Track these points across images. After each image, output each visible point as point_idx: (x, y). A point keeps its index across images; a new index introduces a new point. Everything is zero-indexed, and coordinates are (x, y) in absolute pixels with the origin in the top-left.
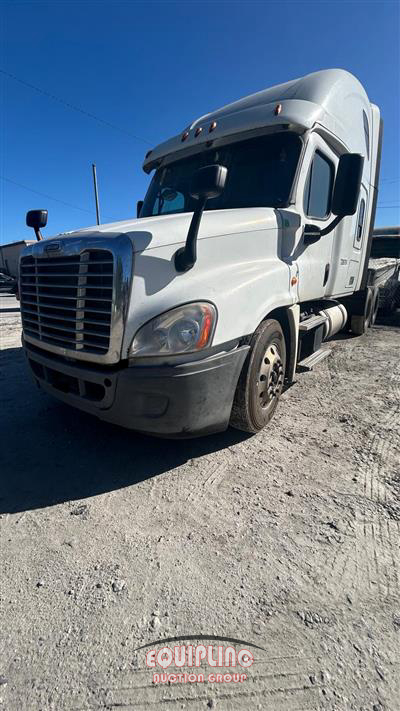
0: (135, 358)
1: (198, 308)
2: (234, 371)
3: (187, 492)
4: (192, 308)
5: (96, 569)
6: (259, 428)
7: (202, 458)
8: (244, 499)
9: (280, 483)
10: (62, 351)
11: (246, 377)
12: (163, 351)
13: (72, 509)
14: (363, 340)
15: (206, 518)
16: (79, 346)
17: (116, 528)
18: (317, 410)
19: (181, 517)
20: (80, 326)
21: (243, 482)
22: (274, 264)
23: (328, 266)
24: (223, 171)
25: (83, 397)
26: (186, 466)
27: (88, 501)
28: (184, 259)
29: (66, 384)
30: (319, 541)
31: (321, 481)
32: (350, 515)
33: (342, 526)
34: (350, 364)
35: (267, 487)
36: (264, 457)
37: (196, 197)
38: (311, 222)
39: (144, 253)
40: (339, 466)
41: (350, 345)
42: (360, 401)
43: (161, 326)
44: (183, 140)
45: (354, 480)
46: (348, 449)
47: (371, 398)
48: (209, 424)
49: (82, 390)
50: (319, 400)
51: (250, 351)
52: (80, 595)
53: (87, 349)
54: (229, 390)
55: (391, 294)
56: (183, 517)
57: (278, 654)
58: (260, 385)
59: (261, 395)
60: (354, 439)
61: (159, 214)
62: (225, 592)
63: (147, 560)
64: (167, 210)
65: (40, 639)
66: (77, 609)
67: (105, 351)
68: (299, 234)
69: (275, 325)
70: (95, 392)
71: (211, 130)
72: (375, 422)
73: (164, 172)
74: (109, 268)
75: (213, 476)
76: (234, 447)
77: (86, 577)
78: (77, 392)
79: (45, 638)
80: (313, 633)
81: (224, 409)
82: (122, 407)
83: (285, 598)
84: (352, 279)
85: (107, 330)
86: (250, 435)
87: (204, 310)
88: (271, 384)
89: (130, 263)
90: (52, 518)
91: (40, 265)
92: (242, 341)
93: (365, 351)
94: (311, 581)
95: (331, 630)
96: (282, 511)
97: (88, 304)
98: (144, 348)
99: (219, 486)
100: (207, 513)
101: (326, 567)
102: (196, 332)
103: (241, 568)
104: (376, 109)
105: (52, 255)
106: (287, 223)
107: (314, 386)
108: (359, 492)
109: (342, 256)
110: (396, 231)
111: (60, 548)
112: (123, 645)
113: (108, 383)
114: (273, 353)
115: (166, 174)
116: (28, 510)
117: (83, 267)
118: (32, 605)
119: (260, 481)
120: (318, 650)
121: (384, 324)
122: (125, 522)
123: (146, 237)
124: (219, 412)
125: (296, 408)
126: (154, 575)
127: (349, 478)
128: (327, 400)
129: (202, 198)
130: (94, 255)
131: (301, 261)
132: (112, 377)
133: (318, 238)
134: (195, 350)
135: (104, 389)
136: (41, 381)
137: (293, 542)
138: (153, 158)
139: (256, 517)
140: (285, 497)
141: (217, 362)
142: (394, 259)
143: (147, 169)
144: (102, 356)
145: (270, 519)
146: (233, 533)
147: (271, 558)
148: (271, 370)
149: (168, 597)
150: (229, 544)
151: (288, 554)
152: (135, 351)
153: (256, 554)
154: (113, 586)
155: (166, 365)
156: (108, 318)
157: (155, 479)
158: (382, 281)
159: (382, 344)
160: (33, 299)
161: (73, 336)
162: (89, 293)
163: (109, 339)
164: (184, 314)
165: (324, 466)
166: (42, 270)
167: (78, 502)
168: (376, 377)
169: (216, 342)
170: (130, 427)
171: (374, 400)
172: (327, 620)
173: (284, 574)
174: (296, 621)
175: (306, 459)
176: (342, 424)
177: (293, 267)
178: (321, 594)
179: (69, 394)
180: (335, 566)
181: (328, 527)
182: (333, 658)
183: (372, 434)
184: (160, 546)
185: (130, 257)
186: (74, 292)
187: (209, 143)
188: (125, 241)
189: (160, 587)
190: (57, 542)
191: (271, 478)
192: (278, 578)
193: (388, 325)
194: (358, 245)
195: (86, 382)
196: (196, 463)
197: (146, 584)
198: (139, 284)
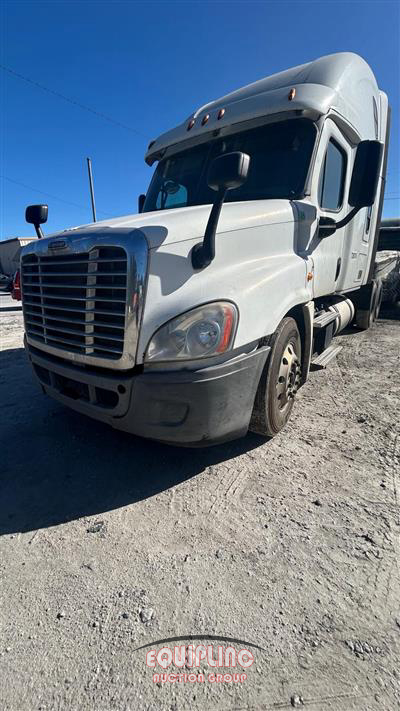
0: (153, 363)
1: (218, 307)
2: (255, 373)
3: (209, 504)
4: (213, 308)
5: (120, 596)
6: (276, 431)
7: (220, 465)
8: (269, 511)
9: (305, 491)
10: (70, 356)
11: (266, 379)
12: (181, 355)
13: (88, 526)
14: (370, 335)
15: (232, 533)
16: (89, 350)
17: (137, 546)
18: (332, 410)
19: (205, 533)
20: (90, 329)
21: (267, 491)
22: (291, 259)
23: (339, 260)
24: (246, 158)
25: (95, 404)
26: (204, 474)
27: (104, 516)
28: (202, 255)
29: (74, 390)
30: (356, 556)
31: (348, 488)
32: (385, 526)
33: (378, 539)
34: (360, 360)
35: (292, 495)
36: (284, 463)
37: (215, 188)
38: (325, 215)
39: (160, 250)
40: (364, 471)
41: (356, 339)
42: (375, 398)
43: (179, 328)
44: (189, 129)
45: (383, 486)
46: (370, 452)
47: (386, 396)
48: (228, 431)
49: (93, 396)
50: (334, 399)
51: (271, 353)
52: (105, 627)
53: (97, 353)
54: (250, 395)
55: (393, 287)
56: (209, 532)
57: (330, 692)
58: (279, 387)
59: (279, 398)
60: (374, 441)
61: (163, 208)
62: (264, 620)
63: (175, 583)
64: (173, 203)
65: (66, 682)
66: (105, 645)
67: (119, 356)
68: (314, 227)
69: (292, 324)
70: (108, 399)
71: (219, 118)
72: (394, 422)
73: (168, 163)
74: (123, 267)
75: (235, 485)
76: (252, 453)
77: (110, 605)
78: (87, 399)
79: (71, 680)
80: (365, 665)
81: (244, 414)
82: (138, 415)
83: (329, 624)
84: (361, 272)
85: (121, 334)
86: (268, 438)
87: (225, 311)
88: (290, 386)
89: (144, 261)
90: (67, 537)
91: (43, 264)
92: (262, 342)
93: (373, 346)
94: (356, 605)
95: (385, 661)
96: (312, 523)
97: (98, 305)
98: (161, 352)
99: (242, 497)
100: (232, 526)
101: (368, 587)
102: (215, 333)
103: (277, 591)
104: (384, 96)
105: (57, 253)
106: (302, 215)
107: (326, 384)
108: (390, 500)
109: (352, 250)
110: (396, 223)
111: (79, 572)
112: (159, 686)
113: (122, 389)
114: (290, 352)
115: (170, 166)
116: (41, 528)
117: (93, 267)
118: (54, 640)
119: (286, 490)
120: (374, 686)
121: (388, 318)
122: (147, 540)
123: (162, 232)
124: (239, 418)
125: (311, 408)
126: (183, 601)
127: (377, 484)
128: (342, 399)
129: (223, 189)
130: (104, 252)
131: (316, 255)
132: (127, 384)
133: (333, 231)
134: (216, 353)
135: (118, 397)
136: (46, 386)
137: (328, 559)
138: (156, 149)
139: (286, 530)
140: (313, 506)
141: (238, 366)
142: (395, 252)
143: (149, 161)
144: (116, 362)
145: (300, 533)
146: (263, 549)
147: (308, 578)
148: (290, 371)
149: (203, 628)
150: (261, 562)
151: (326, 573)
152: (151, 357)
153: (291, 573)
154: (141, 615)
155: (185, 370)
156: (121, 321)
157: (173, 489)
158: (384, 274)
159: (388, 339)
160: (37, 300)
161: (83, 340)
162: (99, 293)
163: (122, 343)
164: (204, 315)
165: (349, 471)
166: (46, 269)
167: (94, 518)
168: (387, 374)
169: (238, 343)
170: (147, 436)
171: (389, 399)
172: (378, 650)
173: (325, 597)
174: (346, 652)
175: (329, 464)
176: (361, 425)
177: (309, 262)
178: (368, 619)
179: (79, 400)
180: (378, 586)
181: (363, 540)
182: (391, 695)
183: (393, 435)
184: (187, 566)
185: (144, 254)
186: (83, 293)
187: (216, 132)
188: (138, 236)
189: (191, 615)
190: (76, 564)
191: (296, 486)
192: (319, 601)
193: (391, 319)
194: (366, 237)
195: (96, 388)
196: (214, 471)
197: (176, 613)
198: (154, 282)
